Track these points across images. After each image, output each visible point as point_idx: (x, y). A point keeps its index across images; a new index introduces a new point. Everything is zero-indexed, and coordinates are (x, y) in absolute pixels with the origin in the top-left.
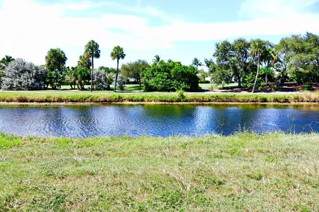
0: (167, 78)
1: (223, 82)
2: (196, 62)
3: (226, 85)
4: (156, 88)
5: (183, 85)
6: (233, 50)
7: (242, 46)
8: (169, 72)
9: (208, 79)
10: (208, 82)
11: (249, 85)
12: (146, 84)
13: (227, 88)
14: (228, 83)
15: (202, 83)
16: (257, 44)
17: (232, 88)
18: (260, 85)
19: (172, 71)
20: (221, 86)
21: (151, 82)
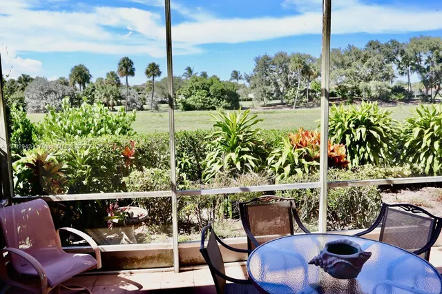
0: (206, 97)
1: (265, 99)
2: (236, 75)
3: (269, 102)
4: (194, 107)
5: (224, 103)
6: (274, 64)
7: (283, 62)
8: (208, 89)
9: (251, 96)
10: (250, 100)
11: (291, 101)
12: (184, 103)
13: (270, 105)
14: (271, 100)
15: (245, 100)
16: (297, 59)
17: (275, 105)
18: (301, 102)
19: (212, 88)
20: (262, 103)
21: (190, 101)
